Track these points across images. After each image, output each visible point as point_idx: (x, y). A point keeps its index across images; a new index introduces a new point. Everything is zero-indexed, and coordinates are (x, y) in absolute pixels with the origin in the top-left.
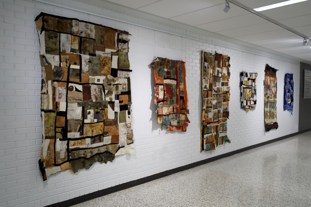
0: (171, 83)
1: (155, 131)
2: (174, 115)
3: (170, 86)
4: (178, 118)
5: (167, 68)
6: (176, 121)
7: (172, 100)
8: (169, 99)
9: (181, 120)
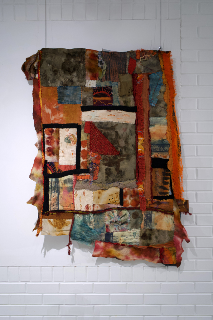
0: (110, 120)
1: (53, 251)
2: (124, 212)
3: (108, 129)
4: (146, 222)
5: (94, 77)
6: (138, 231)
7: (117, 169)
8: (104, 167)
9: (158, 231)
